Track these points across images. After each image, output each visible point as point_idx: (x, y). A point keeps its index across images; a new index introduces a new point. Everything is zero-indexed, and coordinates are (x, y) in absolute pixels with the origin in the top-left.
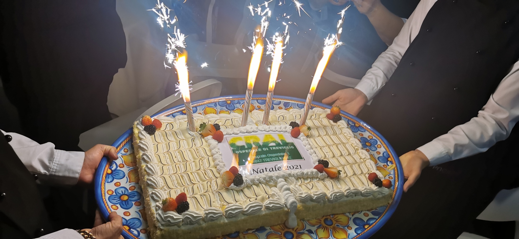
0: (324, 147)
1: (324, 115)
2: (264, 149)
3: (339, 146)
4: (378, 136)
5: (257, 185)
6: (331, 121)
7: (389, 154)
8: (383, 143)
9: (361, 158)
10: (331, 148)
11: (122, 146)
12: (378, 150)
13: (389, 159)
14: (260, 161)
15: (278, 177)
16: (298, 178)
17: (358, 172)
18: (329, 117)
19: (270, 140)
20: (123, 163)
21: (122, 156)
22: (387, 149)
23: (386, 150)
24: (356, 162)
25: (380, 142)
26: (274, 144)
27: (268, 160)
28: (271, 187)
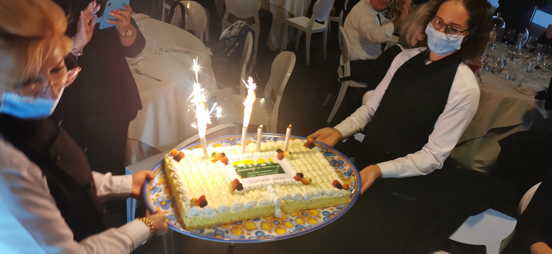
0: (301, 165)
1: (302, 144)
2: (258, 168)
4: (345, 158)
5: (253, 191)
6: (307, 148)
7: (352, 170)
9: (328, 172)
12: (345, 168)
13: (352, 174)
14: (255, 175)
15: (267, 185)
16: (282, 185)
17: (325, 180)
18: (306, 145)
19: (262, 162)
20: (159, 182)
23: (350, 167)
24: (325, 174)
25: (346, 162)
26: (265, 165)
27: (261, 174)
28: (263, 191)
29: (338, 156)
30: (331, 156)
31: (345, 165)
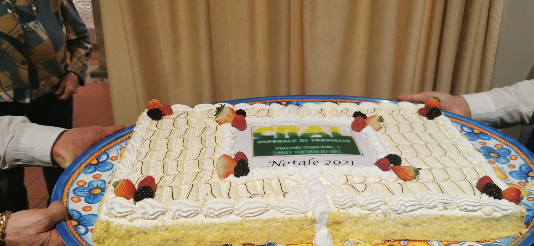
1: (414, 110)
2: (302, 140)
4: (513, 144)
6: (425, 118)
7: (530, 167)
8: (521, 153)
13: (531, 174)
14: (289, 152)
17: (457, 177)
18: (421, 112)
19: (316, 131)
22: (527, 160)
23: (524, 160)
25: (516, 152)
26: (320, 136)
27: (303, 152)
29: (497, 140)
30: (480, 140)
31: (513, 157)
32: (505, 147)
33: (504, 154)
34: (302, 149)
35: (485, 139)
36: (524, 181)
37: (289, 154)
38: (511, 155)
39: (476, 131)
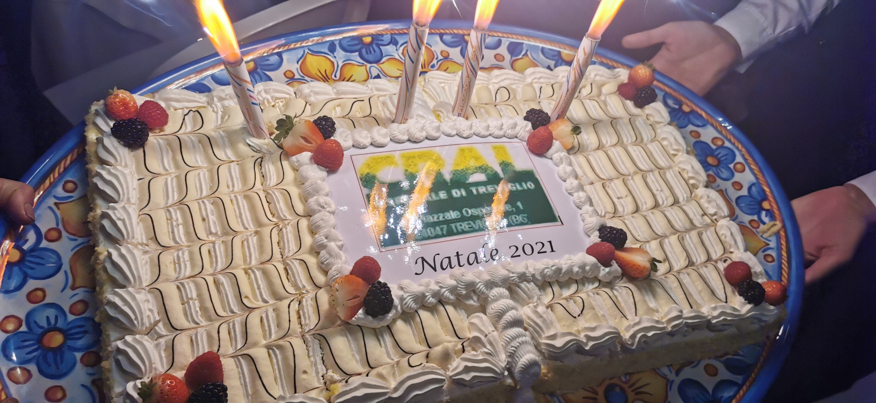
0: (611, 180)
1: (610, 87)
2: (456, 193)
3: (651, 178)
4: (739, 141)
5: (432, 309)
6: (630, 104)
7: (764, 191)
8: (750, 160)
9: (705, 214)
10: (630, 183)
11: (59, 174)
12: (738, 177)
13: (766, 205)
14: (442, 229)
15: (490, 285)
16: (545, 283)
17: (699, 257)
18: (624, 91)
19: (473, 163)
20: (58, 225)
21: (56, 204)
22: (760, 176)
23: (757, 178)
24: (693, 226)
25: (743, 156)
26: (480, 177)
27: (465, 226)
28: (470, 311)
29: (716, 127)
31: (739, 166)
32: (727, 144)
33: (726, 159)
34: (463, 219)
35: (698, 126)
36: (755, 217)
37: (443, 236)
38: (736, 162)
39: (686, 109)
